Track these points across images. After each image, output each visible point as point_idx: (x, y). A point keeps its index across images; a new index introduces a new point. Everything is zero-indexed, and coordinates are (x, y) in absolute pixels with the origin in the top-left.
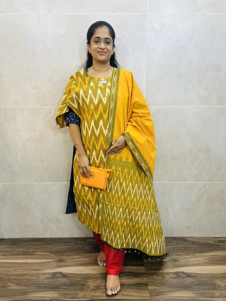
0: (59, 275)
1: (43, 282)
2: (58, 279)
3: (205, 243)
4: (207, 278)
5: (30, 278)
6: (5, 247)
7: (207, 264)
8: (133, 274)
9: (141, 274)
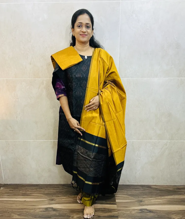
1: (38, 214)
2: (50, 212)
5: (28, 211)
6: (9, 190)
7: (166, 204)
8: (107, 210)
9: (113, 209)
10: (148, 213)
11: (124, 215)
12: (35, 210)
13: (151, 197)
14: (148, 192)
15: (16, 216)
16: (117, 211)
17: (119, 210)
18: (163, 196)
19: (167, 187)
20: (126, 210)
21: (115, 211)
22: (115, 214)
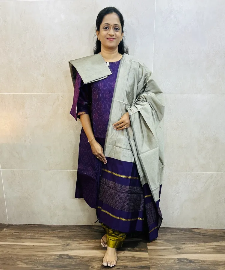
0: (66, 257)
1: (50, 262)
2: (64, 260)
4: (210, 264)
5: (37, 258)
6: (14, 231)
7: (211, 252)
8: (136, 259)
9: (144, 258)
10: (188, 263)
11: (157, 265)
12: (46, 258)
13: (192, 244)
14: (188, 237)
15: (21, 265)
16: (149, 260)
17: (152, 259)
18: (207, 243)
19: (212, 230)
20: (161, 258)
21: (147, 260)
22: (146, 264)
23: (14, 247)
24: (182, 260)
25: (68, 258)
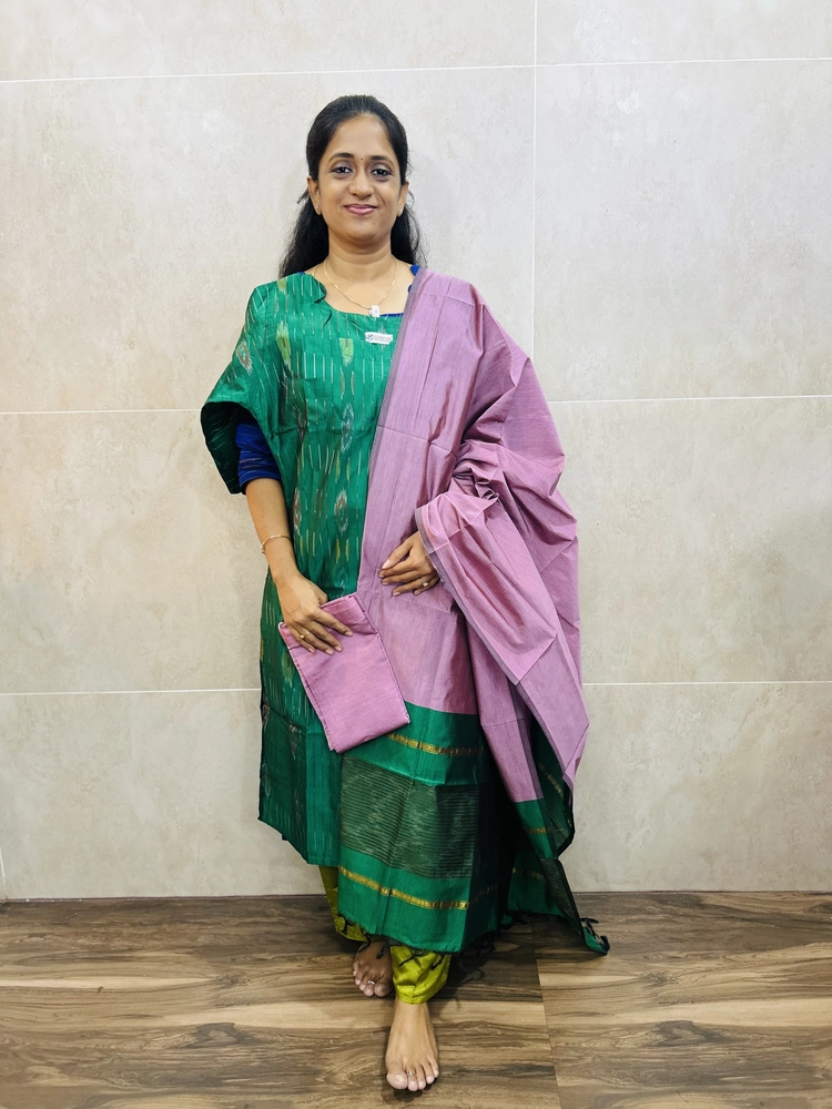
0: (223, 1036)
1: (160, 1062)
2: (217, 1050)
3: (773, 913)
4: (781, 1045)
5: (113, 1047)
6: (27, 932)
7: (780, 991)
8: (499, 1032)
9: (529, 1029)
10: (697, 1043)
11: (580, 1058)
12: (148, 1042)
13: (706, 958)
14: (689, 928)
15: (50, 1076)
16: (546, 1036)
17: (559, 1032)
18: (764, 950)
19: (775, 898)
20: (592, 1028)
21: (539, 1036)
22: (539, 1056)
23: (24, 998)
24: (676, 1031)
25: (232, 1039)
